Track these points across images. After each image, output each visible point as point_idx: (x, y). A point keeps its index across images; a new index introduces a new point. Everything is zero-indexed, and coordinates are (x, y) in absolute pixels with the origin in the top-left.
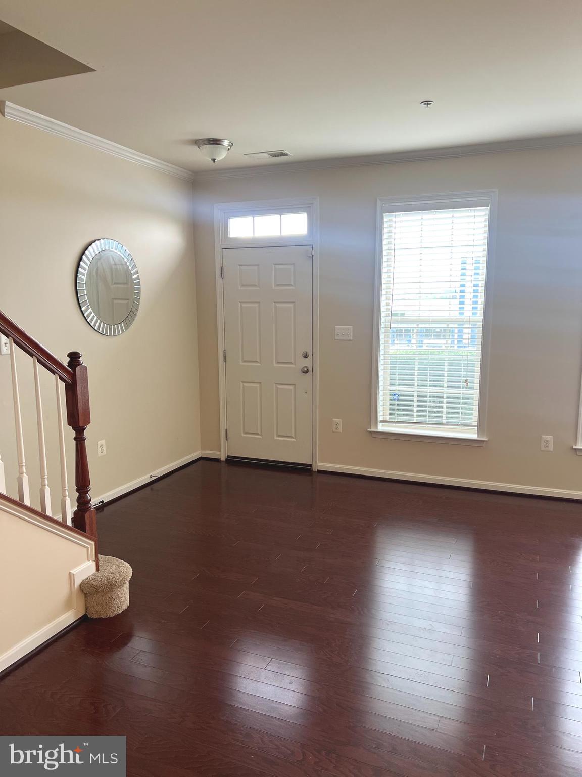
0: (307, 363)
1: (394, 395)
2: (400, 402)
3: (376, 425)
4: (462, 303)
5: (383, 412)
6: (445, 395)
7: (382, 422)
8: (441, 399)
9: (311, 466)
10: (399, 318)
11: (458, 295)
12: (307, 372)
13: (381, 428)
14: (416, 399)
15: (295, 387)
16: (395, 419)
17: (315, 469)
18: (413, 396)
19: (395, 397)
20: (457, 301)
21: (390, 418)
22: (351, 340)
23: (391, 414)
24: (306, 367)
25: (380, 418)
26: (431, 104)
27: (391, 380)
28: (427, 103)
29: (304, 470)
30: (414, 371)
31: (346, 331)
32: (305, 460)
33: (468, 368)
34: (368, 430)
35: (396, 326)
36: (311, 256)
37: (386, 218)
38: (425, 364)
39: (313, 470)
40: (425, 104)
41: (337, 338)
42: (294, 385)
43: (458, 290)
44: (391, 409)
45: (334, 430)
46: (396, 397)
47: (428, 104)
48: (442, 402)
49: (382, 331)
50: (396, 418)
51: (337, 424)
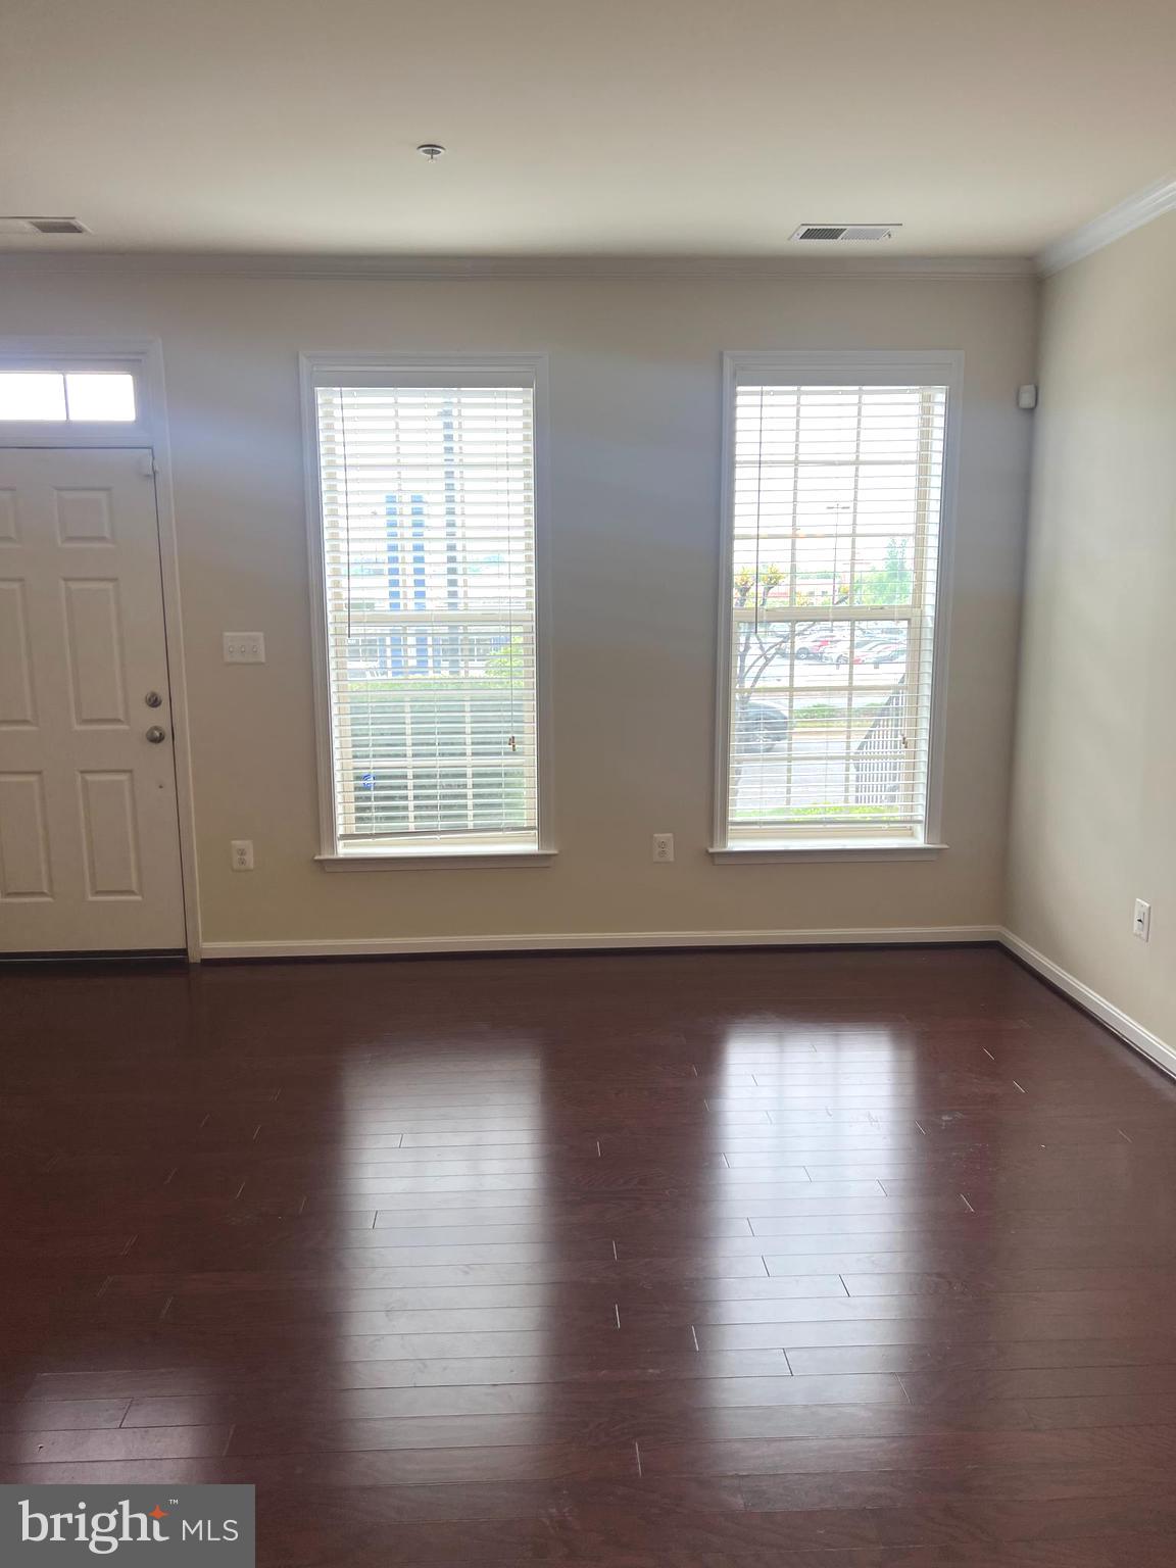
0: (159, 718)
1: (366, 777)
2: (377, 792)
3: (333, 847)
4: (394, 583)
5: (344, 818)
6: (469, 771)
7: (345, 837)
8: (461, 780)
9: (184, 952)
10: (366, 613)
11: (386, 568)
12: (158, 740)
13: (344, 850)
14: (410, 783)
15: (132, 780)
16: (371, 828)
17: (194, 957)
18: (405, 777)
19: (366, 782)
20: (384, 580)
21: (357, 828)
22: (262, 664)
23: (359, 820)
24: (156, 728)
25: (340, 831)
26: (439, 152)
27: (354, 746)
28: (432, 149)
29: (170, 964)
30: (404, 726)
31: (245, 643)
32: (170, 941)
33: (514, 714)
34: (316, 858)
35: (361, 630)
36: (151, 473)
37: (322, 395)
38: (428, 709)
39: (191, 960)
40: (425, 151)
41: (228, 659)
42: (130, 771)
43: (384, 557)
44: (358, 809)
45: (236, 866)
46: (371, 781)
47: (433, 152)
48: (465, 786)
49: (331, 641)
50: (375, 827)
51: (242, 852)
